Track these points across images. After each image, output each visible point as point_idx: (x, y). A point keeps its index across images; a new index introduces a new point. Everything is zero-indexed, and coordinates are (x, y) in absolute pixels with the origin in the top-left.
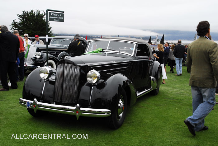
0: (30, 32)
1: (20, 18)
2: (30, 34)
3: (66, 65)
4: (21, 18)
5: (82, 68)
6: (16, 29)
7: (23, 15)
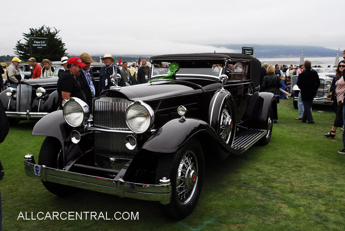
0: (38, 57)
1: (26, 38)
2: (38, 58)
3: (22, 85)
4: (28, 37)
5: (33, 86)
6: (22, 52)
7: (30, 33)
